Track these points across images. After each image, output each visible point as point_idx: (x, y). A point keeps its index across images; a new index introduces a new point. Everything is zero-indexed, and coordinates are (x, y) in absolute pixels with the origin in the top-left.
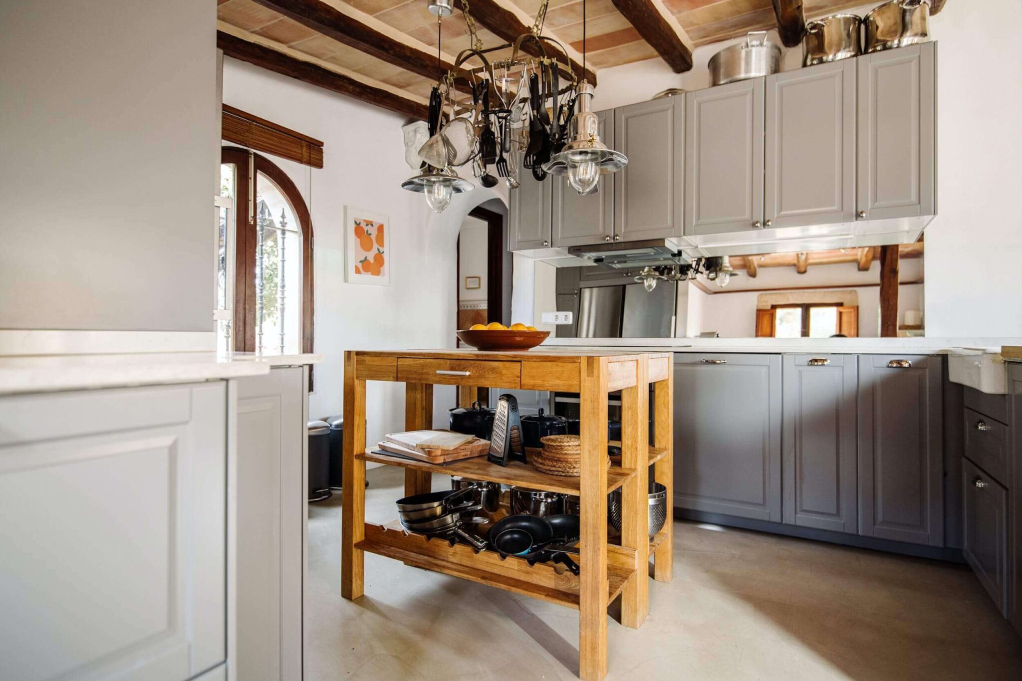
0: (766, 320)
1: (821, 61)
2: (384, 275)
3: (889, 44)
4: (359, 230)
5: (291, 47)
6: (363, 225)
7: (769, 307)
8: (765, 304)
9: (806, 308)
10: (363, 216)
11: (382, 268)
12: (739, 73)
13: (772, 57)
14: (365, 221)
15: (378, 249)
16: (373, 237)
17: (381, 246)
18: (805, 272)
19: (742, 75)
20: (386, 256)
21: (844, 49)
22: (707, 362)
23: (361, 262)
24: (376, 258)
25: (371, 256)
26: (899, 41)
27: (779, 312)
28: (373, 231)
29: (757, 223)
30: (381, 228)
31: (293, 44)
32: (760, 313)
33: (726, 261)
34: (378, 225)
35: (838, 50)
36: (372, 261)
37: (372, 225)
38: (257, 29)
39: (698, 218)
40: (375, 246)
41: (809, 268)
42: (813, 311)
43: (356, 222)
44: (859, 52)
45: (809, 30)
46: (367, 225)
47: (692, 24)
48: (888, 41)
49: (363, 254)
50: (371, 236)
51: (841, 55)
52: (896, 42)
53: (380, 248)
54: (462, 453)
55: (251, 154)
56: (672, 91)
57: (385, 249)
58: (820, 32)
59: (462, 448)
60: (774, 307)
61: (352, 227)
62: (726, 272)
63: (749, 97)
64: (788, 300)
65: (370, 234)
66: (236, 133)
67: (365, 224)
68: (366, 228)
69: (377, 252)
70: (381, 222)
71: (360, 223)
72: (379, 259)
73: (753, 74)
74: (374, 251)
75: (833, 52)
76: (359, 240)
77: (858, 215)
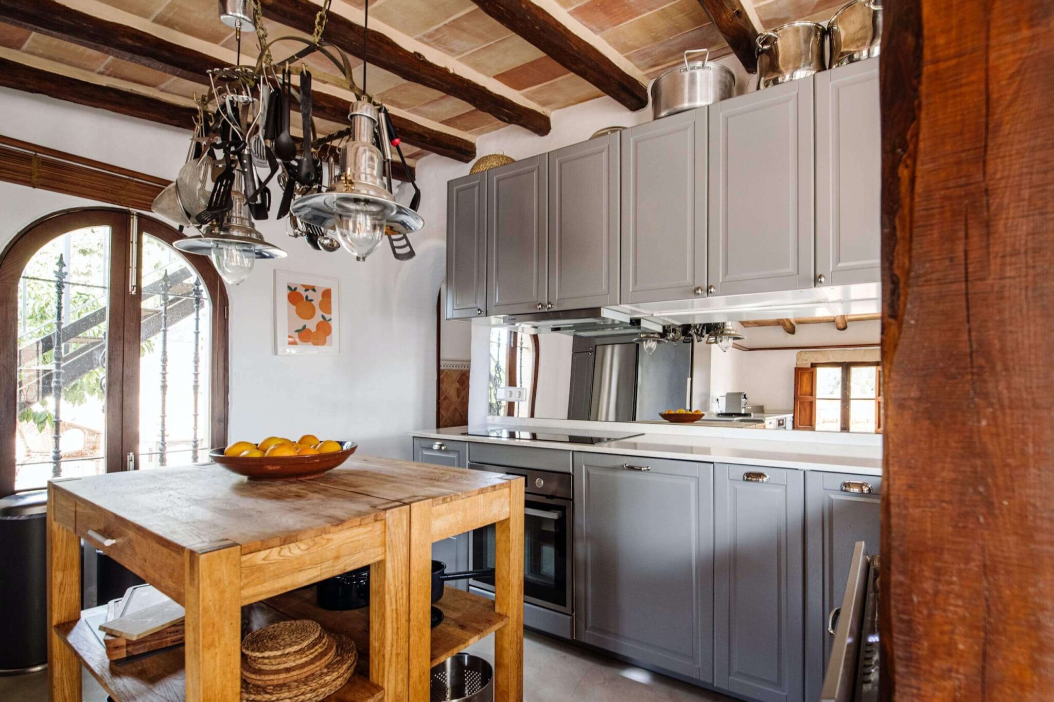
0: (806, 378)
1: (775, 82)
2: (331, 344)
3: (856, 56)
4: (294, 296)
5: (162, 91)
6: (301, 290)
7: (809, 366)
8: (805, 362)
9: (846, 367)
10: (299, 281)
11: (328, 338)
12: (682, 102)
13: (720, 82)
14: (303, 286)
15: (323, 317)
16: (316, 303)
17: (326, 313)
18: (845, 328)
19: (686, 105)
20: (334, 324)
21: (804, 66)
22: (632, 468)
23: (297, 331)
24: (318, 326)
25: (312, 325)
26: (869, 51)
27: (820, 371)
28: (317, 298)
29: (698, 289)
30: (327, 294)
31: (163, 86)
32: (799, 371)
33: (730, 325)
34: (323, 290)
35: (797, 68)
36: (313, 329)
37: (314, 290)
38: (101, 69)
39: (635, 283)
40: (319, 313)
41: (848, 324)
42: (854, 370)
43: (289, 288)
44: (822, 67)
45: (760, 46)
46: (306, 290)
47: (631, 48)
48: (855, 52)
49: (300, 323)
50: (312, 302)
51: (800, 74)
52: (865, 53)
53: (325, 315)
54: (168, 639)
55: (133, 215)
56: (614, 129)
57: (334, 316)
58: (774, 48)
59: (169, 630)
60: (814, 365)
61: (284, 294)
62: (729, 336)
63: (690, 131)
64: (829, 359)
65: (311, 300)
66: (104, 191)
67: (304, 289)
68: (304, 294)
69: (321, 319)
70: (327, 286)
71: (296, 289)
72: (325, 328)
73: (699, 103)
74: (318, 318)
75: (790, 71)
76: (294, 308)
77: (817, 280)
